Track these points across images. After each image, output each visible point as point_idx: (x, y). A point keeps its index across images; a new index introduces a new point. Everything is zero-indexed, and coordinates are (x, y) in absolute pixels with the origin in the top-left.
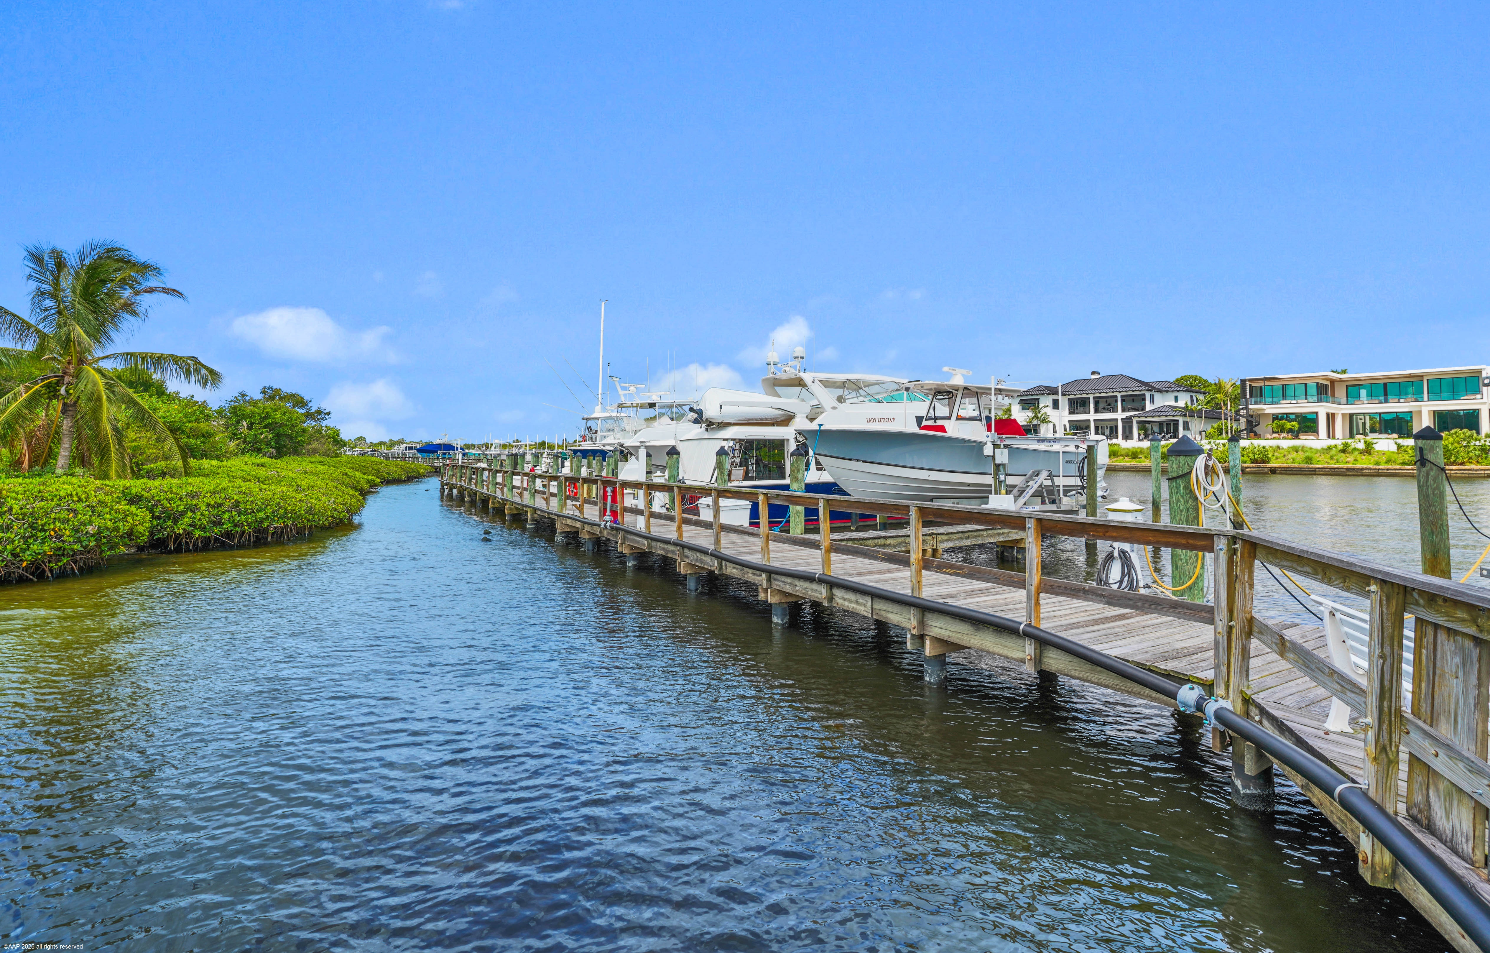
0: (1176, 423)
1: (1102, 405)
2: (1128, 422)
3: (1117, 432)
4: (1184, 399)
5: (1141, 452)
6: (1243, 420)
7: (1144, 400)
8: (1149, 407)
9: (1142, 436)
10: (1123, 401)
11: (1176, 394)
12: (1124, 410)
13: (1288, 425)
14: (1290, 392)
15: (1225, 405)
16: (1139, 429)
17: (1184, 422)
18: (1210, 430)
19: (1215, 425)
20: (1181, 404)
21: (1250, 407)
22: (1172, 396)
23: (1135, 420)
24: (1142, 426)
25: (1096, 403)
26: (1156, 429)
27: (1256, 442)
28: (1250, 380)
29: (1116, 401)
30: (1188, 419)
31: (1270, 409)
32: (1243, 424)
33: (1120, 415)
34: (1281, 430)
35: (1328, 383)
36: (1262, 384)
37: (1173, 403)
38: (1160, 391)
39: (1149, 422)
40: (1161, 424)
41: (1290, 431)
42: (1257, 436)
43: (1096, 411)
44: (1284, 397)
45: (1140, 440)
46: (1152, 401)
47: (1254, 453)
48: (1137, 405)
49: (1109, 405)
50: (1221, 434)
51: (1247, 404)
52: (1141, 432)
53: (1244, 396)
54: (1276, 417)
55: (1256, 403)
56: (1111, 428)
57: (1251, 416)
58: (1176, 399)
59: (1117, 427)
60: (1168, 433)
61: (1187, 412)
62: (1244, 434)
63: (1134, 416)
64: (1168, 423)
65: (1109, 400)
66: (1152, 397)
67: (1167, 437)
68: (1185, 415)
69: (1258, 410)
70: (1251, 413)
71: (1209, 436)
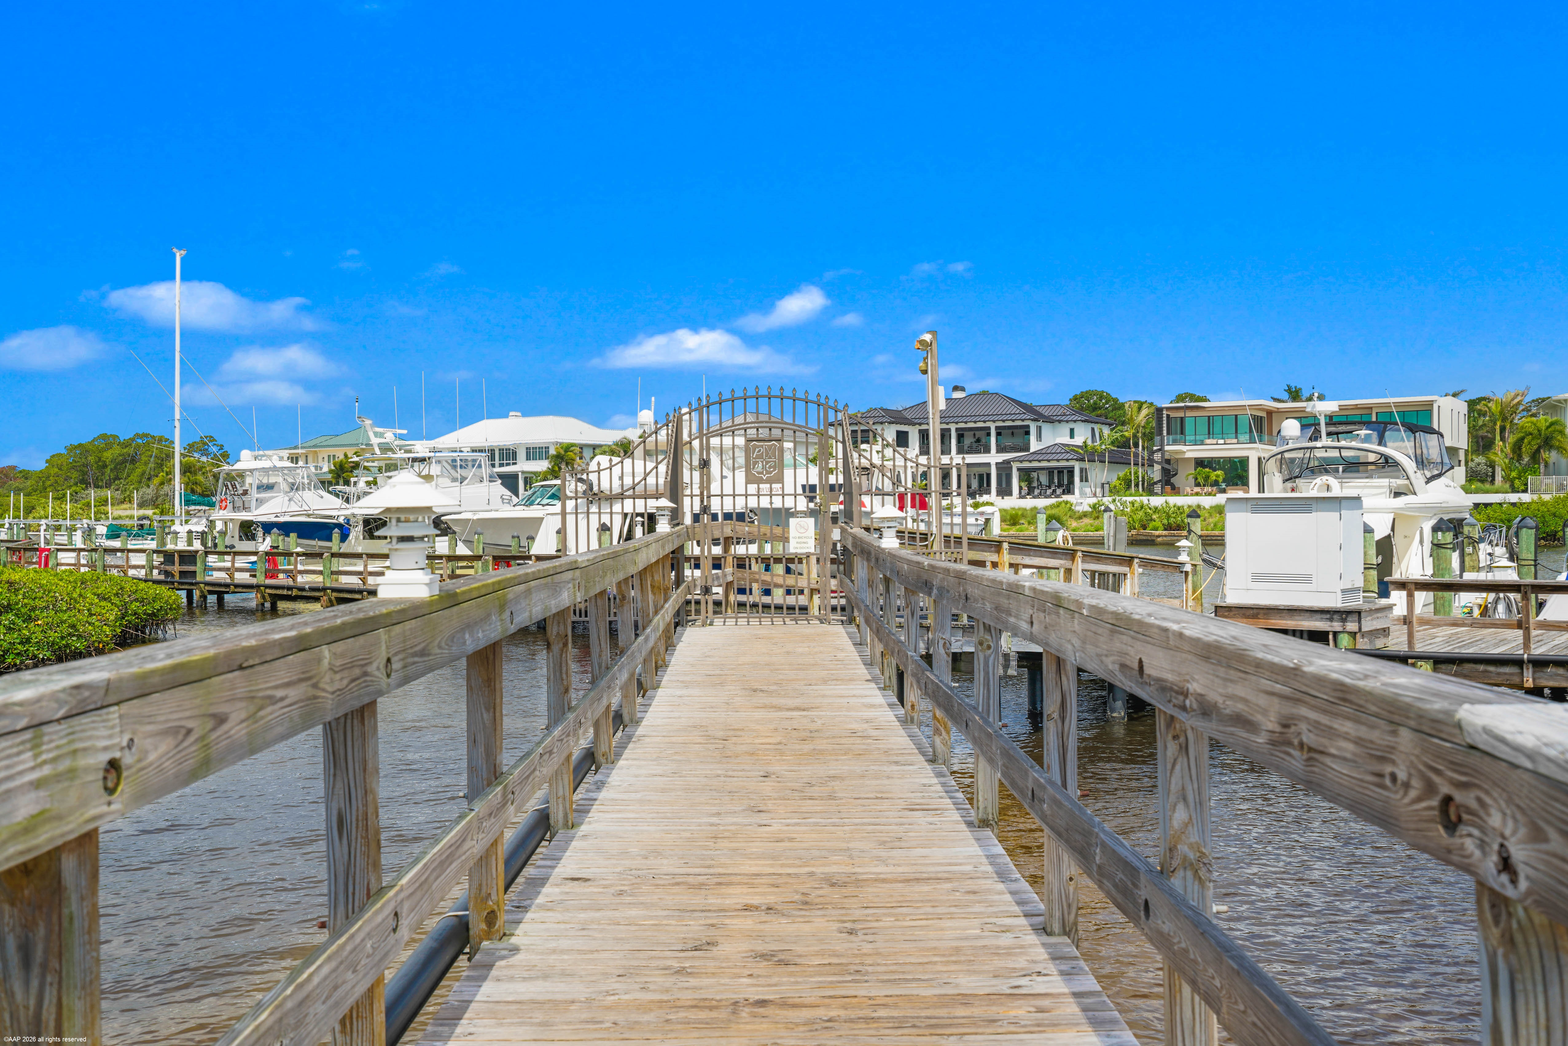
0: (1071, 472)
1: (968, 441)
2: (1004, 469)
3: (989, 484)
4: (1082, 436)
5: (1023, 516)
6: (1157, 467)
7: (1028, 433)
8: (1034, 446)
9: (1025, 490)
10: (998, 434)
11: (1072, 425)
12: (1001, 450)
13: (1213, 476)
14: (1217, 428)
15: (1136, 445)
16: (1021, 480)
17: (1081, 470)
18: (1115, 482)
19: (1121, 474)
20: (1078, 440)
21: (1167, 448)
22: (1065, 429)
23: (1015, 466)
24: (1026, 475)
25: (960, 437)
26: (1044, 479)
27: (1175, 500)
28: (1168, 409)
29: (989, 434)
30: (1087, 465)
31: (1191, 452)
32: (1156, 473)
33: (993, 458)
34: (1207, 483)
35: (1264, 414)
36: (1181, 414)
37: (1066, 440)
38: (1049, 420)
39: (1035, 469)
40: (1050, 471)
41: (1216, 483)
42: (1175, 491)
43: (960, 451)
44: (1210, 434)
45: (1021, 497)
46: (1039, 437)
47: (1168, 517)
48: (1018, 441)
49: (978, 441)
50: (1129, 487)
51: (1162, 445)
52: (1023, 484)
53: (1160, 433)
54: (1200, 463)
55: (1175, 442)
56: (981, 477)
57: (1168, 461)
58: (1072, 436)
59: (989, 476)
60: (1060, 485)
61: (1088, 455)
62: (1158, 488)
63: (1014, 460)
64: (1060, 471)
65: (978, 434)
66: (1039, 429)
67: (1059, 491)
68: (1083, 460)
69: (1177, 452)
70: (1167, 457)
71: (1114, 491)
